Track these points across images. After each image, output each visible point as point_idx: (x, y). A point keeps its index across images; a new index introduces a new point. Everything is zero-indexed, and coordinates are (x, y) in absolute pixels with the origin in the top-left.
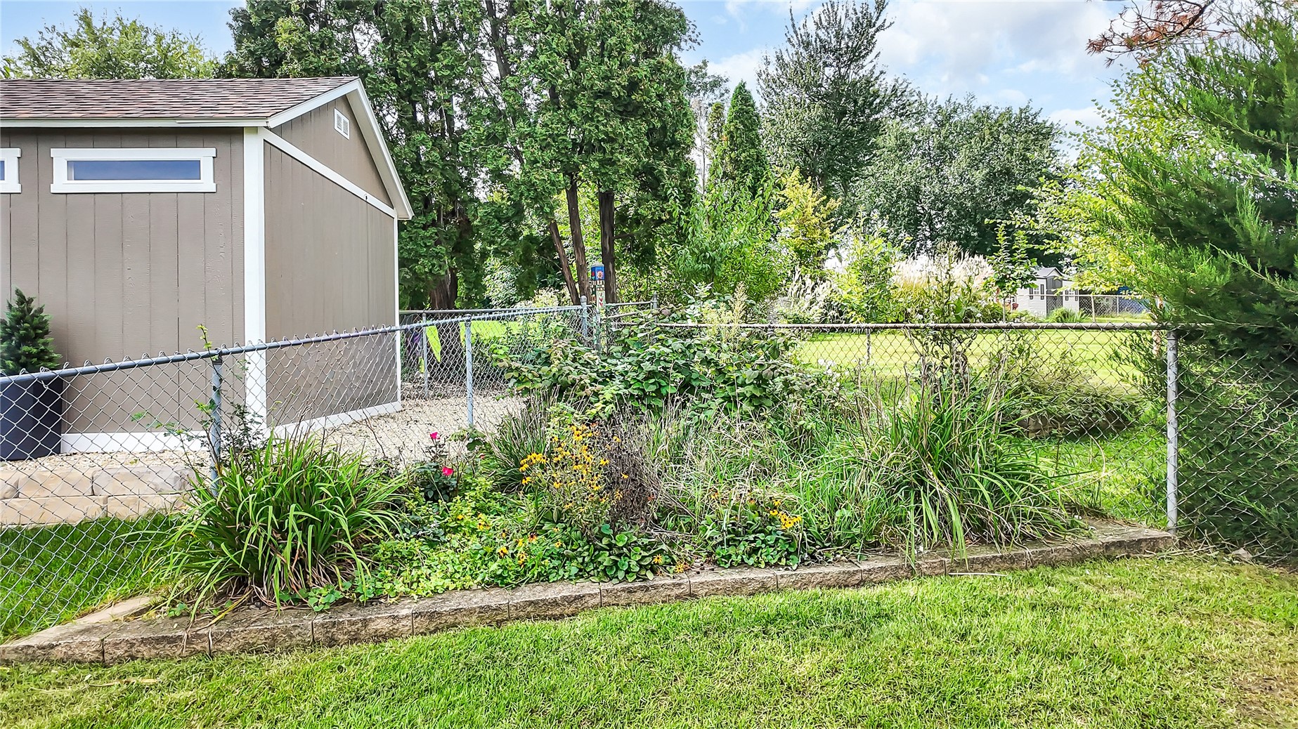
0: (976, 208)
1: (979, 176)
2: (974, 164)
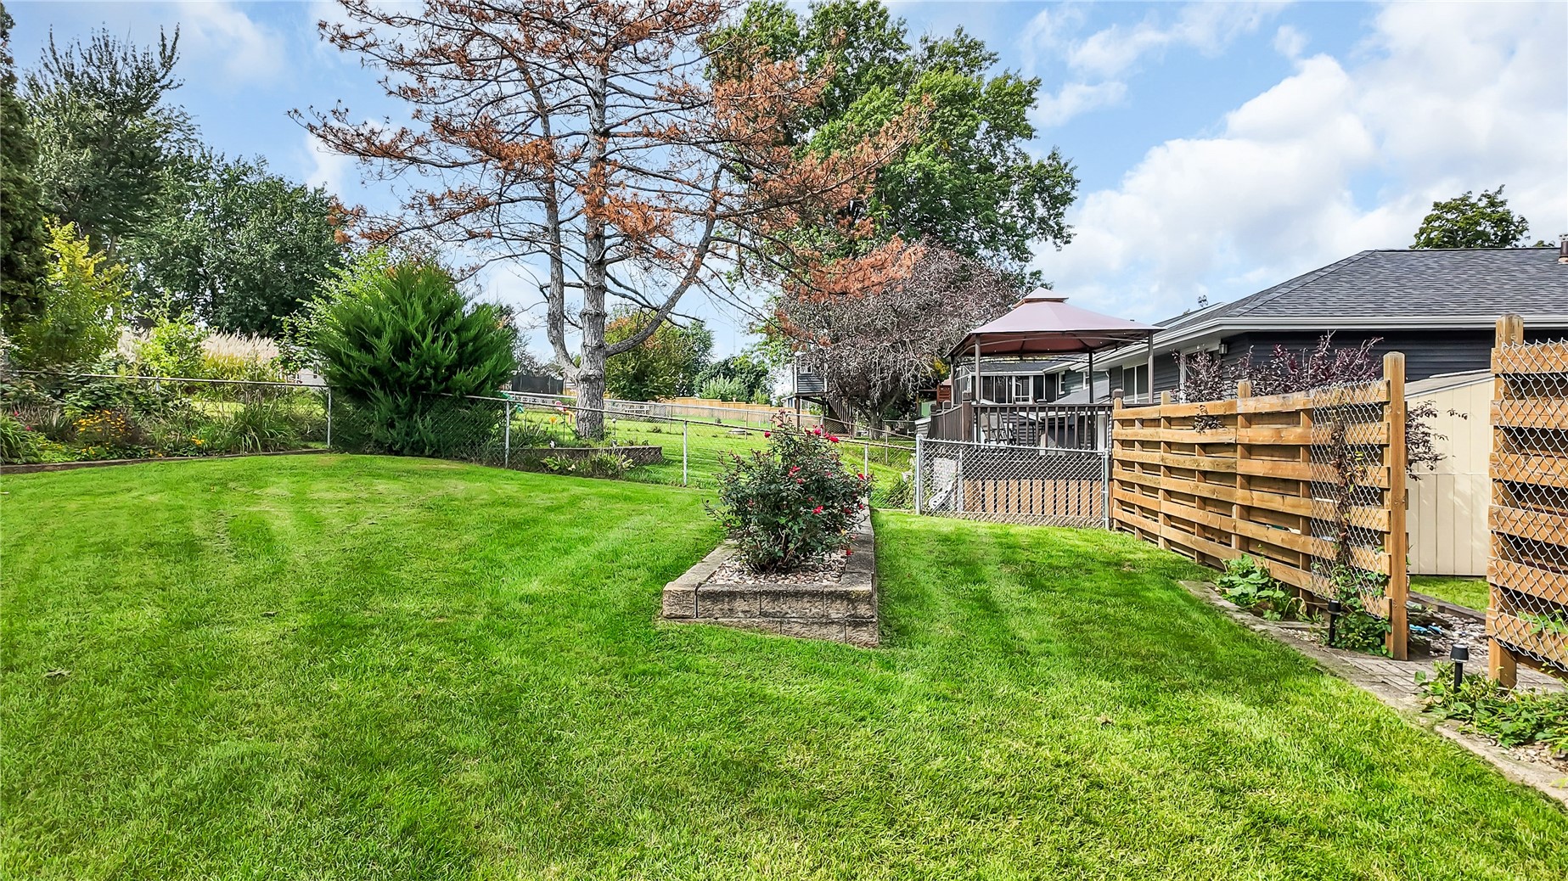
0: (266, 281)
1: (270, 249)
2: (265, 236)
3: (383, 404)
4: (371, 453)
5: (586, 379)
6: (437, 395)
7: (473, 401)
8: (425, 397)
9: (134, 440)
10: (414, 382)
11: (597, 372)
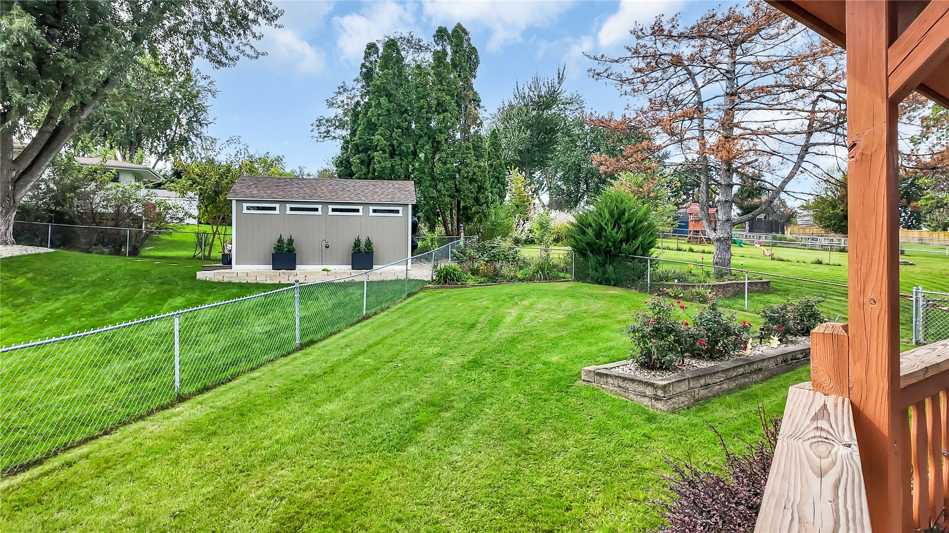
3: (592, 260)
4: (589, 283)
5: (718, 240)
6: (616, 256)
7: (633, 258)
8: (611, 256)
9: (497, 275)
10: (604, 249)
11: (726, 235)
